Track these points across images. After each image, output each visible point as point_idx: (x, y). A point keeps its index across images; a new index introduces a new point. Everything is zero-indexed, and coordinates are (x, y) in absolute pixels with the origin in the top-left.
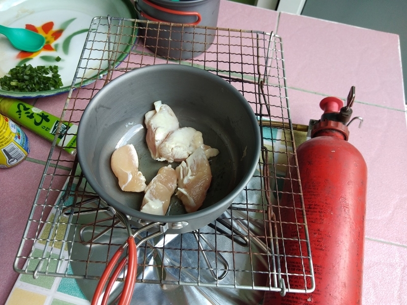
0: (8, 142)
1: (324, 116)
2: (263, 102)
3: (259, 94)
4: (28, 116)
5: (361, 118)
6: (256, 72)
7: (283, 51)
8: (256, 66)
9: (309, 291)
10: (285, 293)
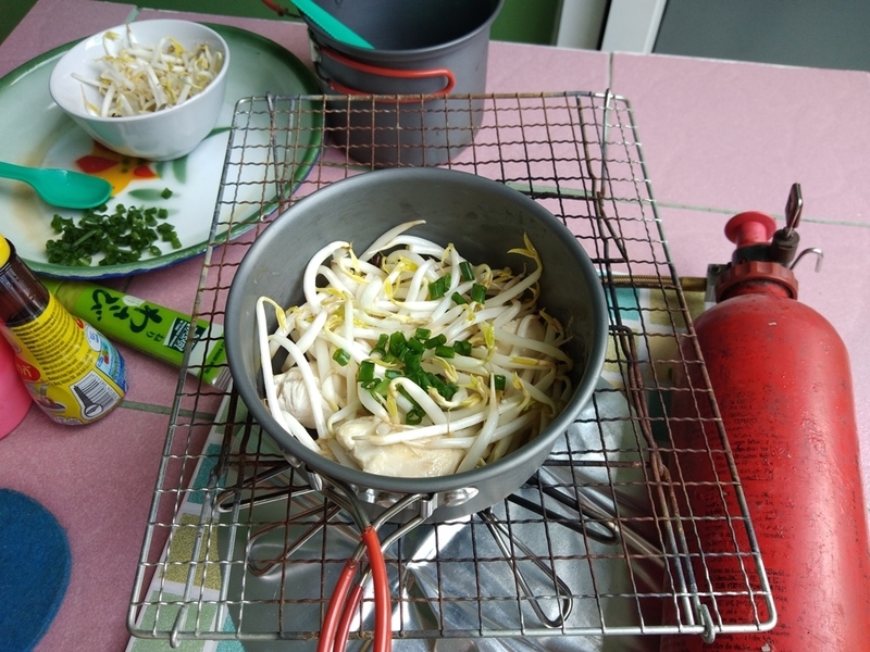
0: (84, 370)
1: (738, 255)
2: (607, 234)
3: (598, 219)
4: (116, 315)
5: (819, 251)
6: (586, 174)
7: (636, 127)
8: (584, 163)
9: (765, 627)
10: (713, 634)
